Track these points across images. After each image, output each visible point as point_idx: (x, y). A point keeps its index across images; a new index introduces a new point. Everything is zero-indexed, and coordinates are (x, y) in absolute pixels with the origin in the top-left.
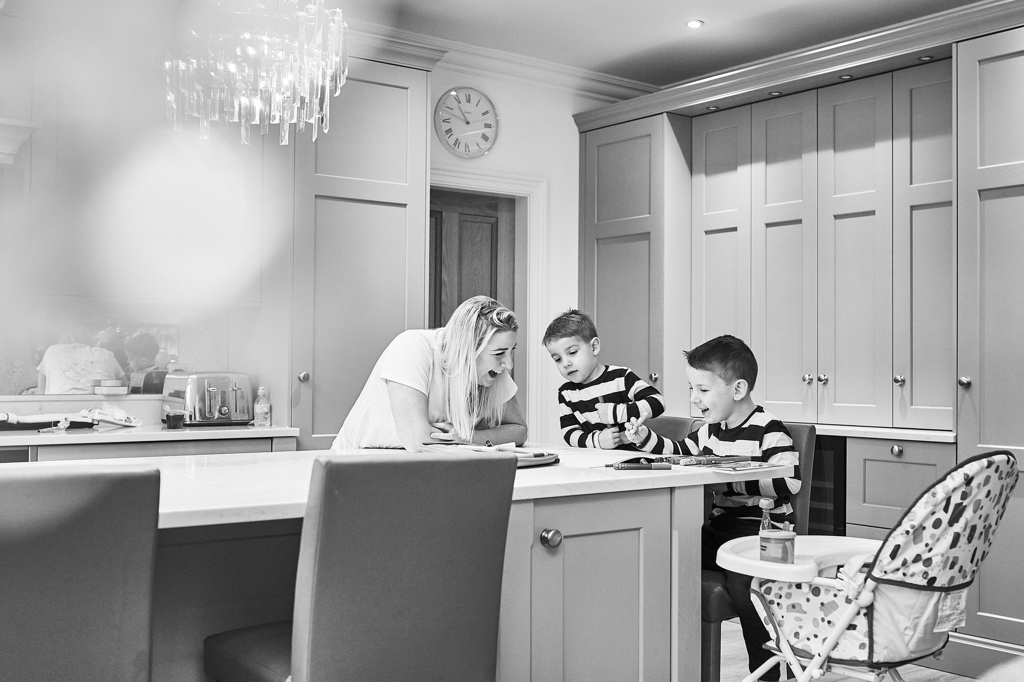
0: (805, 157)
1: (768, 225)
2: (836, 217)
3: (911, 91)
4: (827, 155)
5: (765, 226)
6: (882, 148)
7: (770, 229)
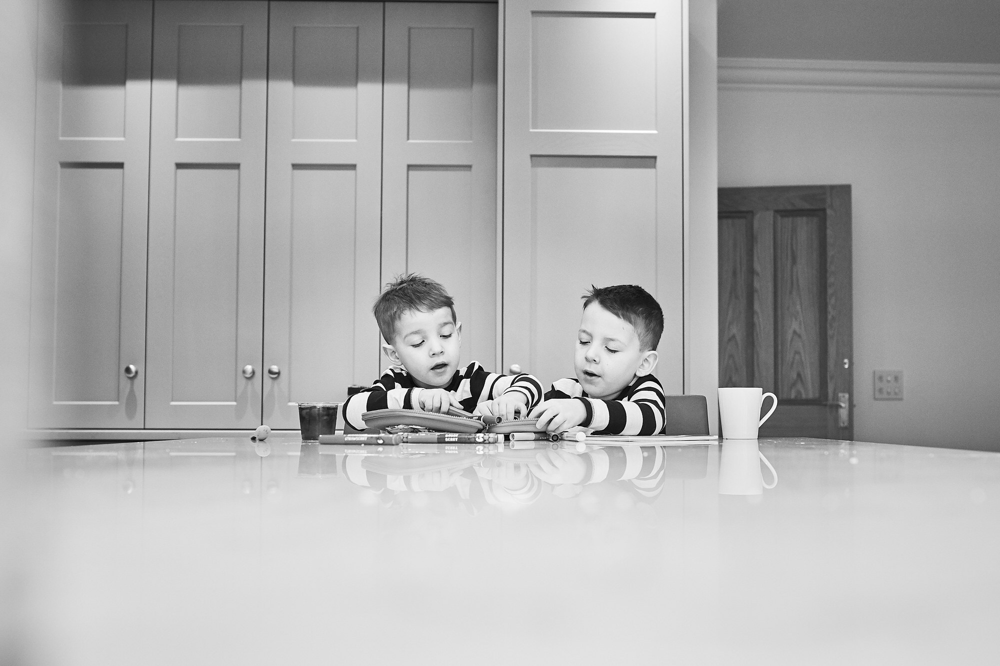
0: (247, 85)
1: (179, 166)
2: (295, 166)
3: (410, 29)
4: (283, 89)
5: (174, 167)
6: (368, 91)
7: (182, 172)
